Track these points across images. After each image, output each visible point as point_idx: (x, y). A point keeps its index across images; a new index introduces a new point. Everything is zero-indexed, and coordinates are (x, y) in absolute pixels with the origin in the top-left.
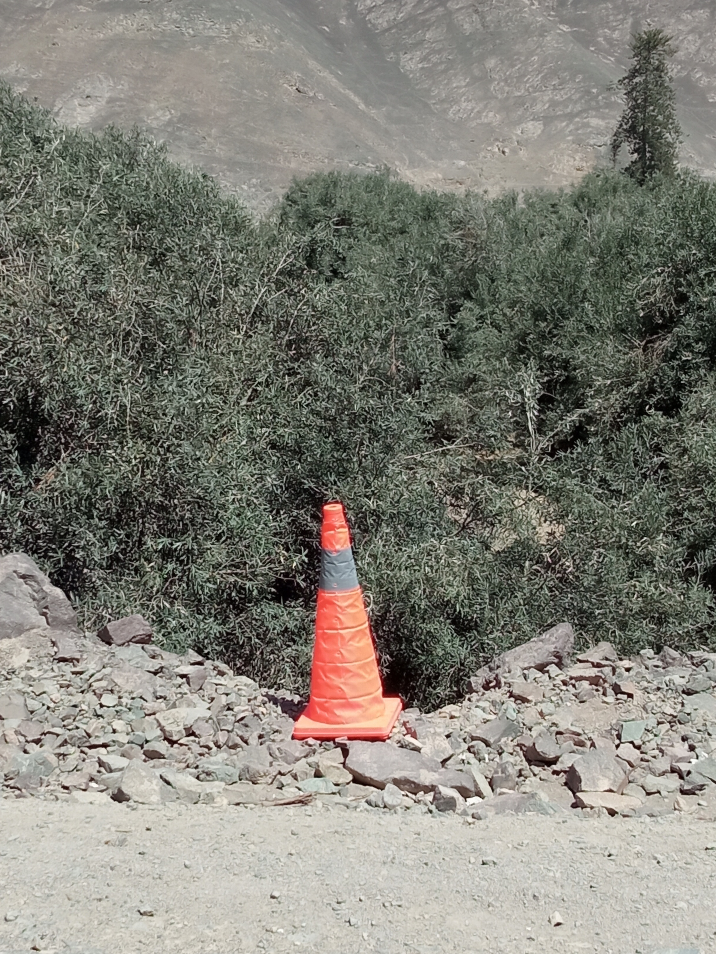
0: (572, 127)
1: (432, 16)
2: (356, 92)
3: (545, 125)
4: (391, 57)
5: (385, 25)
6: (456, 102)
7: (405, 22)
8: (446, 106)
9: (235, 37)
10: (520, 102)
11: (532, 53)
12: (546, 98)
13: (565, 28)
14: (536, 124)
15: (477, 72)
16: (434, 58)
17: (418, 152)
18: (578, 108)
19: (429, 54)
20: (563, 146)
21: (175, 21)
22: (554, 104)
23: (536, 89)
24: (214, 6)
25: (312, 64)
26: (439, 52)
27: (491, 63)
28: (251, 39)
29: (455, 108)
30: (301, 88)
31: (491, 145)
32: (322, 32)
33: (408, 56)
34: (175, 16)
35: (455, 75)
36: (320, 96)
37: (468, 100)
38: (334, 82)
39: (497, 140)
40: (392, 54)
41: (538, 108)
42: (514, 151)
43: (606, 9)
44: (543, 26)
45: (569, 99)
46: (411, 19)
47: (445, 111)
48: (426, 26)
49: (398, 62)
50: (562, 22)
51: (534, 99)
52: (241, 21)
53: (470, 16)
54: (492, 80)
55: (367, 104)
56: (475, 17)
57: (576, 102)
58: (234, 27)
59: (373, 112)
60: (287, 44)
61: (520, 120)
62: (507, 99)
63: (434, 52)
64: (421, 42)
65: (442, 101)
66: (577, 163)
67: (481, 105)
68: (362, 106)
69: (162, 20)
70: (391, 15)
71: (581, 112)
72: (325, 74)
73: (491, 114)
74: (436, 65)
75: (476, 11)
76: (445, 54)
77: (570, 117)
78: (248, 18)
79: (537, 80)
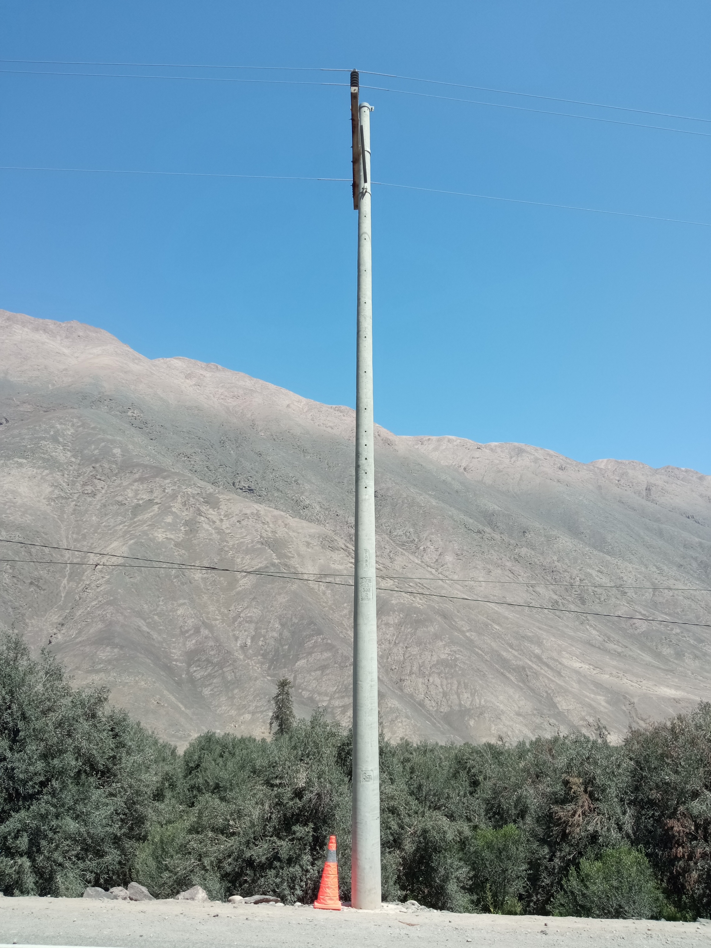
0: (262, 716)
1: (217, 674)
2: (182, 703)
3: (252, 715)
5: (199, 677)
6: (221, 706)
7: (207, 676)
8: (217, 708)
9: (137, 682)
10: (244, 706)
11: (251, 687)
12: (254, 705)
13: (269, 678)
14: (249, 715)
15: (230, 695)
16: (215, 690)
17: (202, 727)
18: (265, 708)
19: (214, 688)
20: (258, 724)
21: (114, 676)
22: (257, 707)
23: (251, 701)
24: (131, 670)
25: (166, 692)
26: (218, 687)
27: (236, 691)
28: (143, 683)
29: (220, 709)
30: (159, 702)
31: (231, 723)
32: (174, 680)
33: (206, 689)
34: (115, 674)
35: (222, 696)
36: (166, 705)
37: (225, 706)
38: (173, 699)
39: (233, 721)
40: (200, 688)
41: (251, 708)
42: (239, 726)
43: (285, 671)
44: (256, 677)
45: (263, 705)
46: (209, 675)
47: (216, 710)
48: (214, 677)
49: (202, 691)
50: (268, 676)
51: (250, 705)
52: (140, 676)
53: (231, 673)
54: (235, 698)
55: (186, 707)
56: (233, 674)
57: (265, 706)
58: (137, 679)
59: (187, 711)
60: (157, 685)
61: (244, 713)
62: (240, 705)
63: (216, 687)
64: (212, 683)
65: (215, 706)
66: (263, 731)
67: (230, 708)
68: (183, 709)
69: (109, 676)
70: (202, 673)
71: (266, 710)
72: (171, 696)
73: (233, 711)
74: (216, 692)
75: (233, 672)
76: (219, 688)
77: (262, 712)
78: (143, 675)
79: (251, 698)
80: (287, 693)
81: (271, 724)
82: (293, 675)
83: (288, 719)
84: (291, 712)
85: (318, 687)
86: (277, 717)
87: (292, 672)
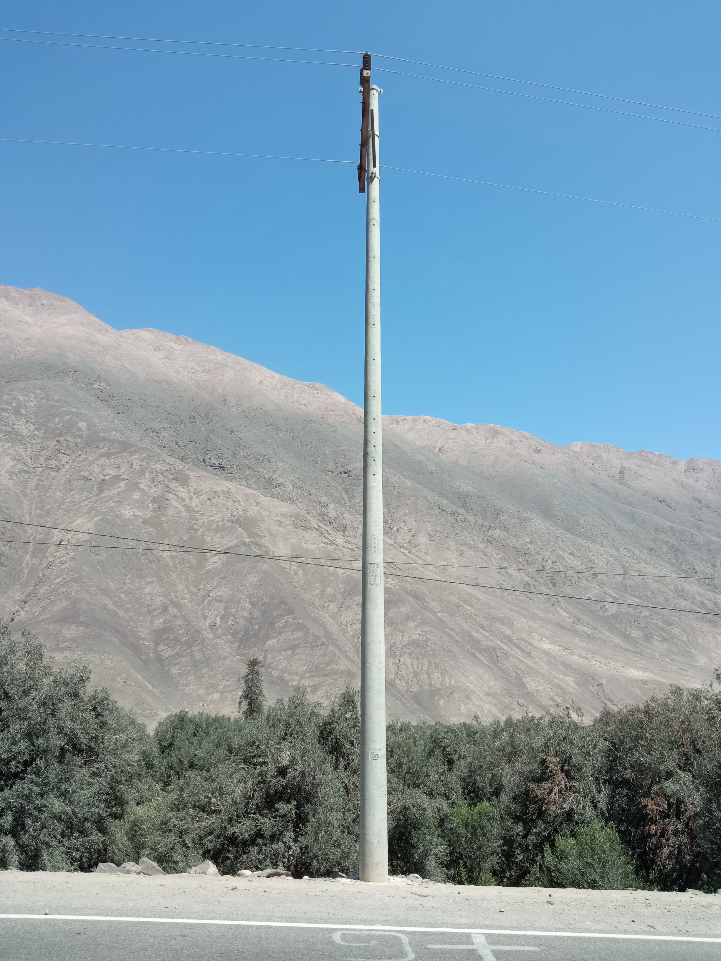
0: (231, 695)
1: (184, 653)
2: (149, 682)
3: (221, 694)
4: (167, 668)
5: (167, 656)
6: (189, 686)
7: (175, 655)
8: (185, 687)
9: (103, 661)
10: (213, 686)
11: (220, 667)
12: (223, 684)
13: (238, 657)
14: (218, 694)
15: (199, 674)
16: (183, 669)
17: (170, 706)
18: (235, 688)
19: (182, 667)
20: (227, 703)
21: (79, 655)
22: (225, 686)
23: (220, 680)
24: (96, 649)
25: (132, 671)
26: (185, 666)
27: (204, 670)
28: (109, 662)
29: (188, 688)
30: (125, 681)
31: (199, 703)
32: (141, 659)
33: (174, 668)
34: (80, 653)
35: (190, 675)
36: (133, 684)
37: (193, 685)
38: (140, 678)
39: (202, 701)
40: (168, 667)
41: (220, 688)
42: (208, 705)
43: (255, 650)
44: (226, 656)
45: (232, 684)
46: (177, 654)
47: (184, 689)
48: (182, 656)
49: (169, 670)
50: (237, 655)
51: (218, 685)
52: (106, 655)
53: (199, 653)
54: (204, 677)
55: (153, 686)
56: (201, 653)
57: (234, 686)
58: (103, 657)
59: (155, 690)
60: (123, 663)
61: (212, 693)
62: (208, 684)
64: (179, 663)
65: (183, 686)
66: (231, 710)
67: (198, 687)
68: (150, 688)
69: (74, 655)
70: (170, 652)
71: (235, 689)
72: (138, 675)
73: (201, 691)
74: (184, 671)
75: (202, 651)
76: (188, 667)
77: (231, 691)
78: (109, 654)
79: (220, 677)
80: (257, 673)
81: (240, 703)
82: (263, 655)
83: (257, 698)
84: (261, 691)
85: (288, 666)
86: (247, 697)
87: (262, 651)
